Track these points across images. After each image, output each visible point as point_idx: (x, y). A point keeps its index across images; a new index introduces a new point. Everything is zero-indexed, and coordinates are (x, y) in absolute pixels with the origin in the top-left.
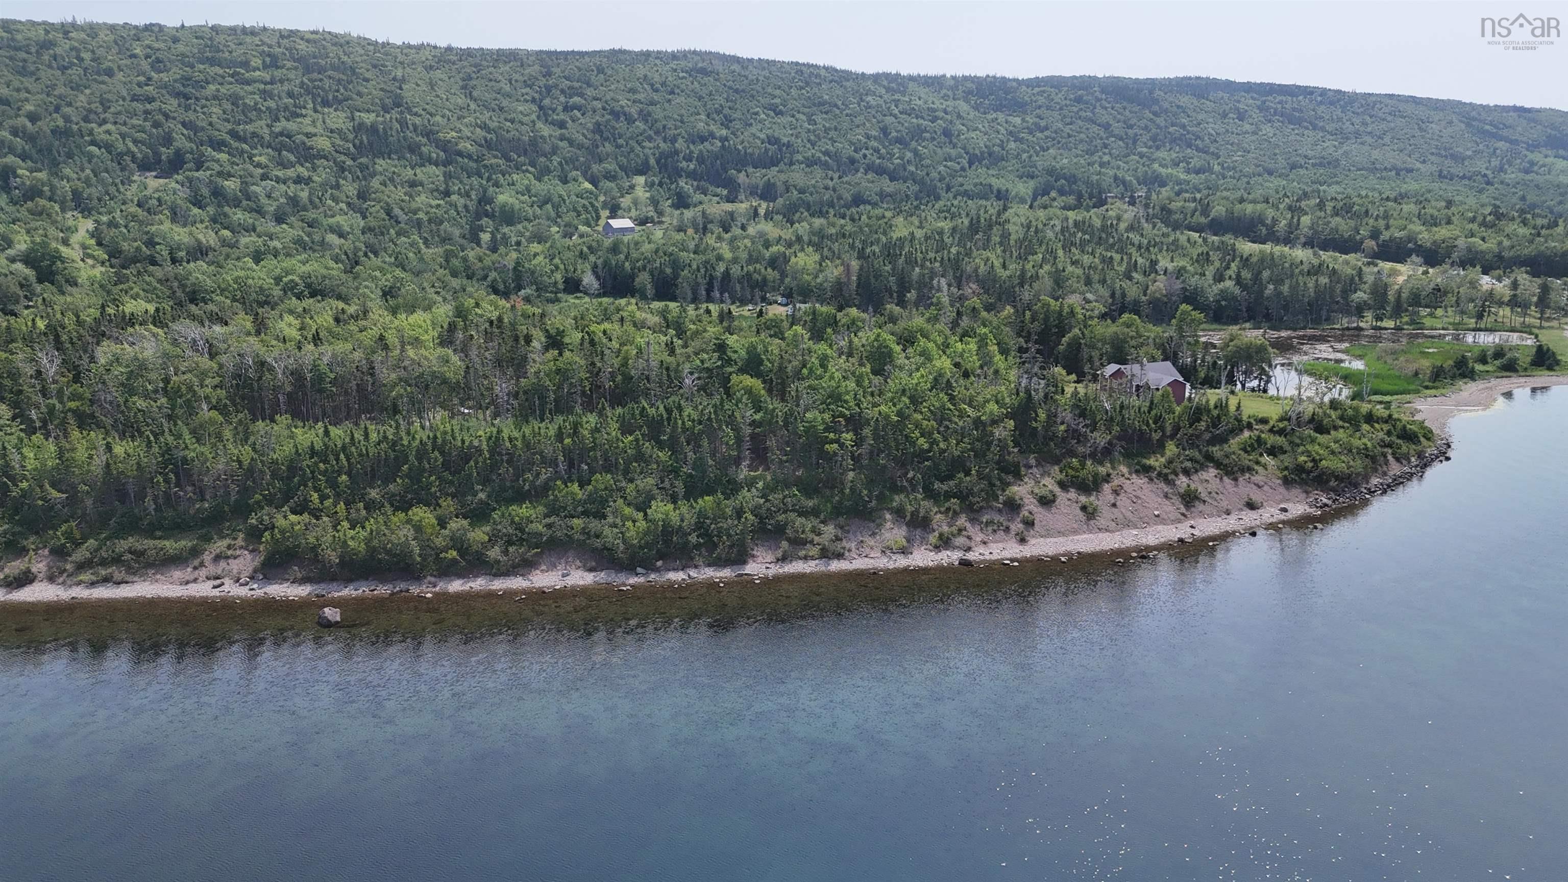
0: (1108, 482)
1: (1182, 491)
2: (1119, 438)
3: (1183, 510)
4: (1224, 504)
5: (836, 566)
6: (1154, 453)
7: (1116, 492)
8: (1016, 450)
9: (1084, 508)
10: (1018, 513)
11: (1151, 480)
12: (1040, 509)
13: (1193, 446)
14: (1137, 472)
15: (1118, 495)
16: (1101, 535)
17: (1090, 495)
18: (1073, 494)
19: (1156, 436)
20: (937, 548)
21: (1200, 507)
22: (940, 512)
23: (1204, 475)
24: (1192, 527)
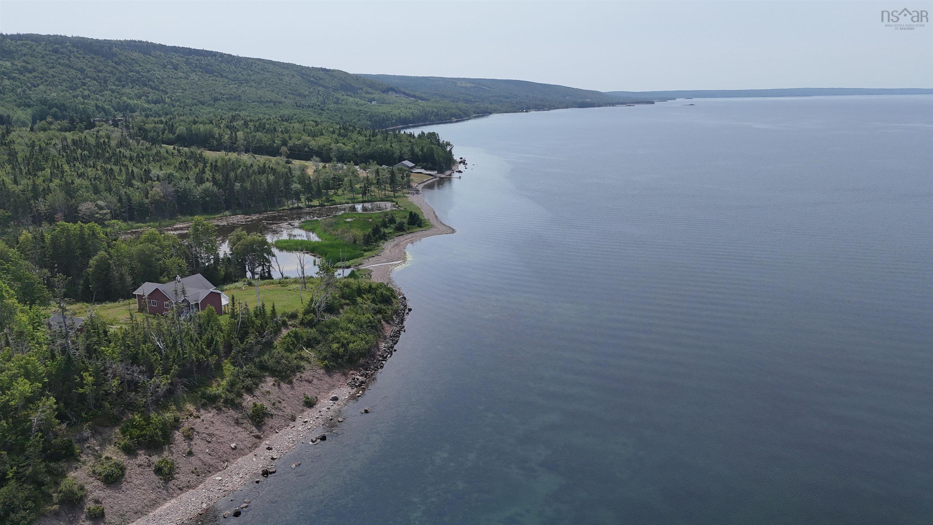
0: (178, 428)
1: (250, 412)
2: (180, 375)
3: (256, 432)
4: (289, 411)
6: (214, 377)
7: (188, 438)
9: (158, 471)
11: (219, 409)
12: (108, 492)
14: (204, 406)
15: (191, 440)
16: (184, 496)
17: (162, 451)
18: (142, 458)
21: (270, 422)
23: (264, 387)
24: (269, 449)
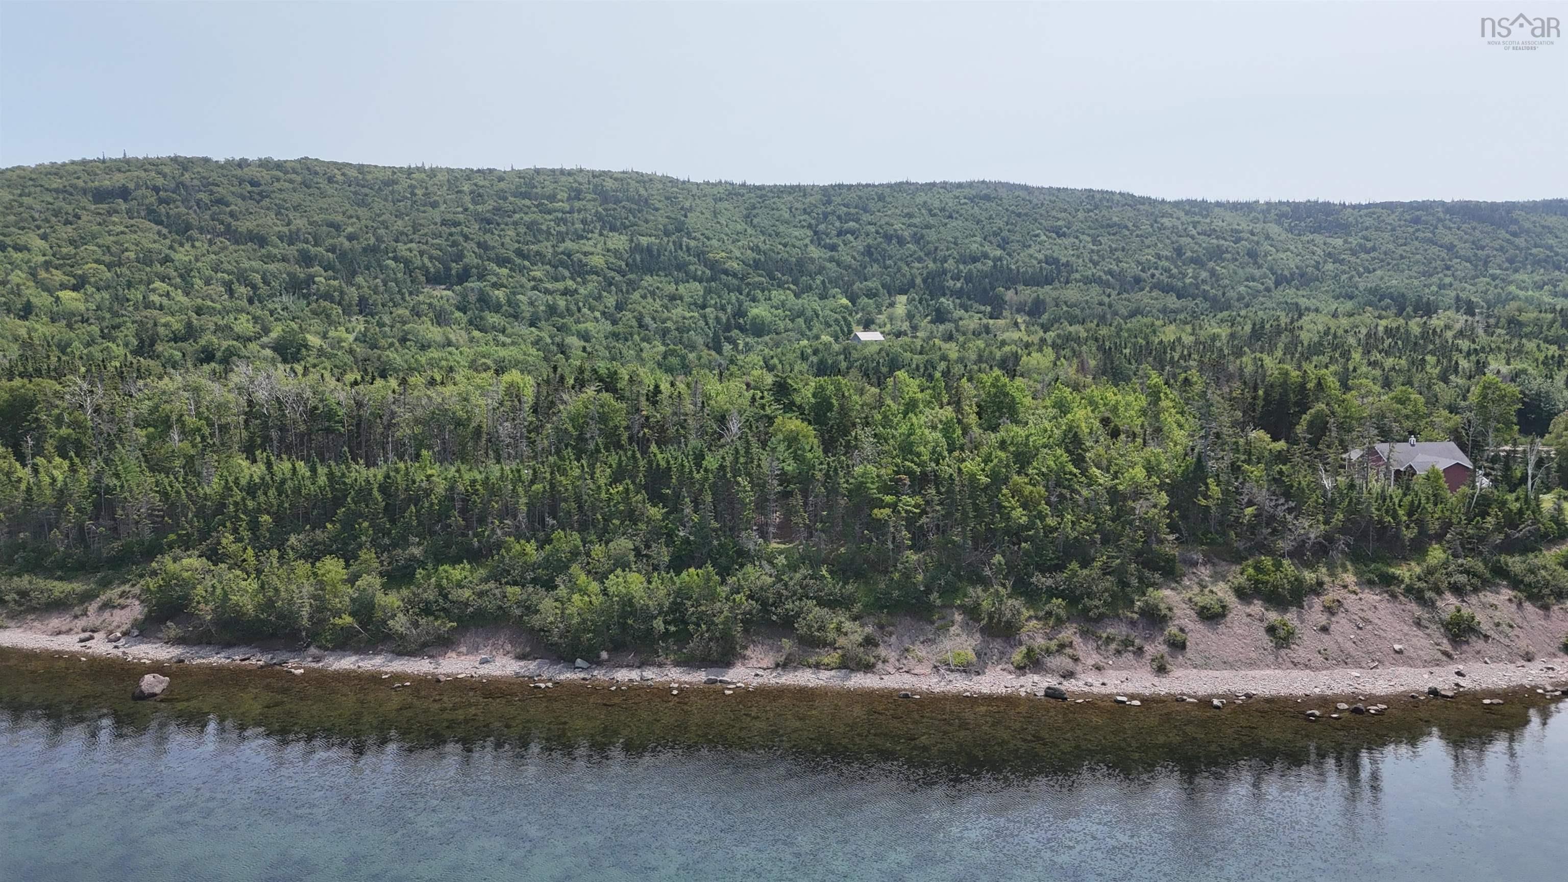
0: (1318, 595)
1: (1446, 617)
2: (1343, 530)
3: (1446, 645)
4: (1523, 644)
5: (860, 681)
6: (1405, 559)
7: (1330, 610)
8: (1171, 537)
9: (1271, 630)
10: (1162, 630)
11: (1394, 596)
12: (1200, 626)
13: (1473, 551)
14: (1370, 583)
15: (1333, 614)
16: (1295, 673)
17: (1285, 611)
18: (1257, 607)
19: (1409, 534)
20: (1021, 669)
21: (1478, 644)
22: (1037, 618)
23: (1489, 597)
24: (1459, 674)
